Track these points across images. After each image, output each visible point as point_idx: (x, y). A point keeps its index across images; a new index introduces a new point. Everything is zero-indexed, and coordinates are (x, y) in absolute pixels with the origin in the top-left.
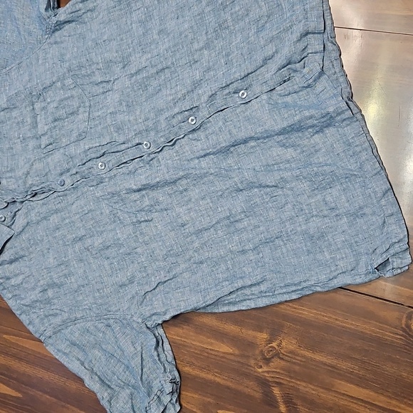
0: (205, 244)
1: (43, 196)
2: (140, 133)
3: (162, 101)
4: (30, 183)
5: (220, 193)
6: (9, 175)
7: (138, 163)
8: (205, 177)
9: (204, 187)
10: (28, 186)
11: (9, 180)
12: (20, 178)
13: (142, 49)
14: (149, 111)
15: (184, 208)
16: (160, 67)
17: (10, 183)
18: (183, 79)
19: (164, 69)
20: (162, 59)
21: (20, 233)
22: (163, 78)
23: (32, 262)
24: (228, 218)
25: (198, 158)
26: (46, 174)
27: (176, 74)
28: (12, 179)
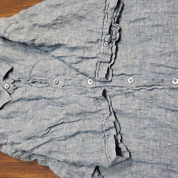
0: (139, 172)
1: (40, 85)
2: (127, 66)
3: (151, 48)
4: (34, 73)
5: (170, 144)
6: (20, 62)
7: (117, 91)
8: (166, 127)
9: (160, 134)
10: (32, 74)
11: (20, 66)
12: (28, 67)
13: (144, 4)
14: (139, 53)
15: (137, 140)
16: (156, 22)
17: (20, 68)
18: (172, 40)
19: (159, 25)
20: (159, 18)
21: (15, 101)
22: (156, 31)
23: (16, 123)
24: (167, 165)
25: (167, 109)
26: (46, 72)
27: (168, 34)
28: (22, 66)
